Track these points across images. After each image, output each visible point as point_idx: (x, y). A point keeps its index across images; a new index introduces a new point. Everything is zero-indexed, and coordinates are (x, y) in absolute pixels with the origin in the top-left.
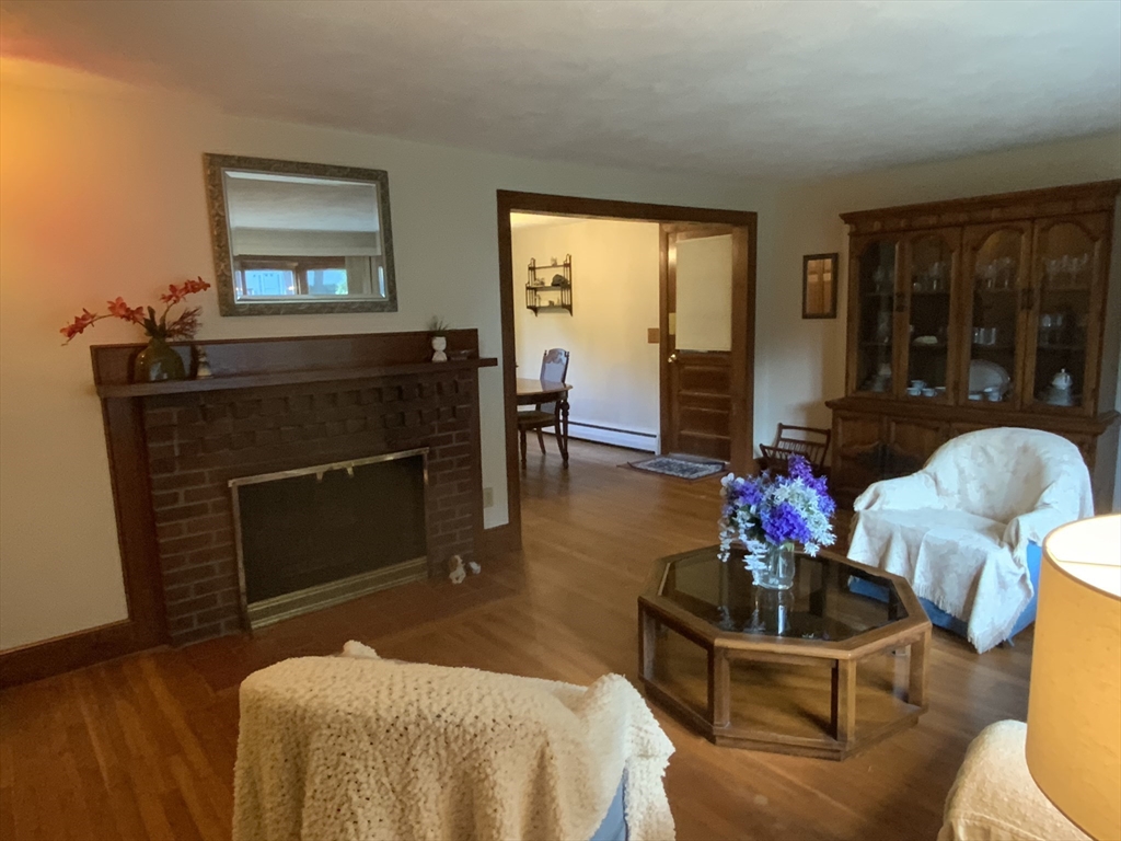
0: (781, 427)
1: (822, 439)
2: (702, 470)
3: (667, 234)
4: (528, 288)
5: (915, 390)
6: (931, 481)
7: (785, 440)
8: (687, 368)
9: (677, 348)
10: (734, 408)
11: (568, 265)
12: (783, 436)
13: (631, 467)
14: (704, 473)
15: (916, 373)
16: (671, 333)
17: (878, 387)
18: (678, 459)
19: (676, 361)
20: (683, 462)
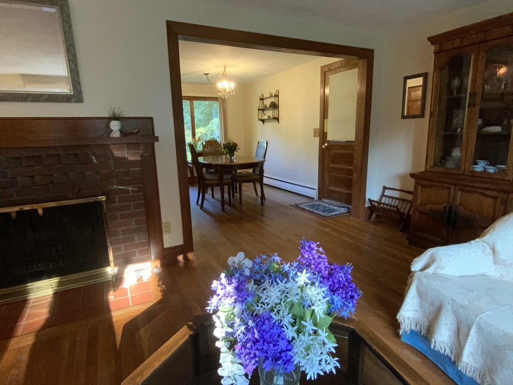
0: (385, 188)
1: (410, 197)
2: (336, 210)
3: (325, 72)
4: (259, 110)
5: (480, 167)
6: (489, 250)
7: (386, 196)
8: (333, 151)
9: (328, 140)
10: (355, 175)
11: (277, 96)
12: (385, 194)
13: (297, 206)
14: (338, 212)
15: (481, 154)
16: (325, 131)
17: (450, 164)
18: (326, 203)
19: (327, 147)
20: (327, 205)
